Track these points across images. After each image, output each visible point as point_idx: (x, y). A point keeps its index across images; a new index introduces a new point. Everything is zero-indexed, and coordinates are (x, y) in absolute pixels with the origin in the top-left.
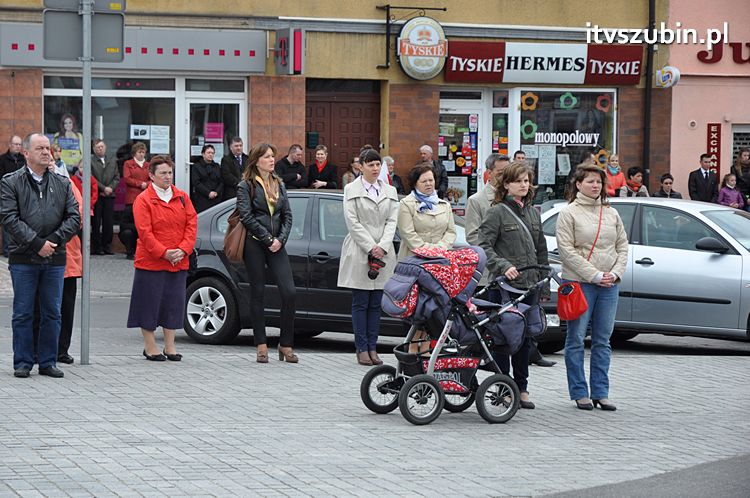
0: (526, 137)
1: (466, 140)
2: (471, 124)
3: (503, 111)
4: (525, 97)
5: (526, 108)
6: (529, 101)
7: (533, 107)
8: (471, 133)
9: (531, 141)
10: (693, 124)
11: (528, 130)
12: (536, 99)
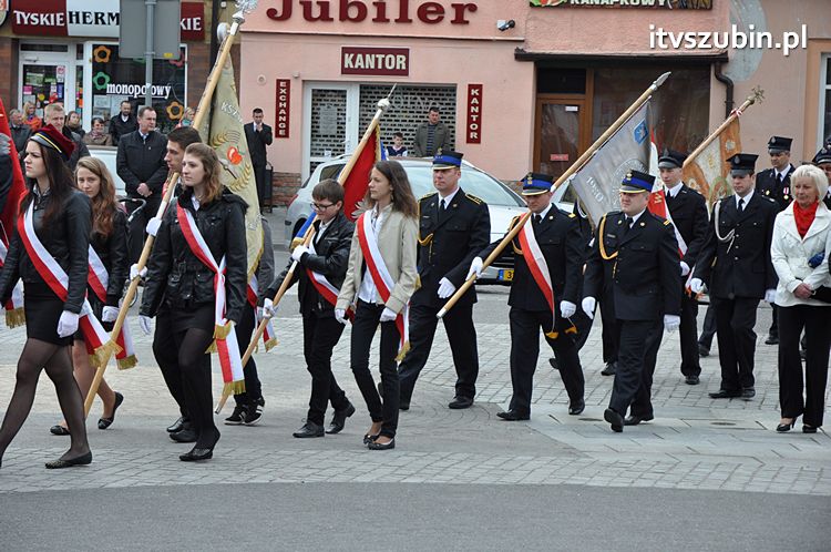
0: (99, 87)
1: (53, 89)
2: (58, 75)
3: (80, 63)
4: (97, 51)
5: (99, 60)
6: (102, 54)
7: (106, 60)
8: (58, 84)
9: (103, 92)
10: (261, 79)
11: (101, 81)
12: (108, 52)
